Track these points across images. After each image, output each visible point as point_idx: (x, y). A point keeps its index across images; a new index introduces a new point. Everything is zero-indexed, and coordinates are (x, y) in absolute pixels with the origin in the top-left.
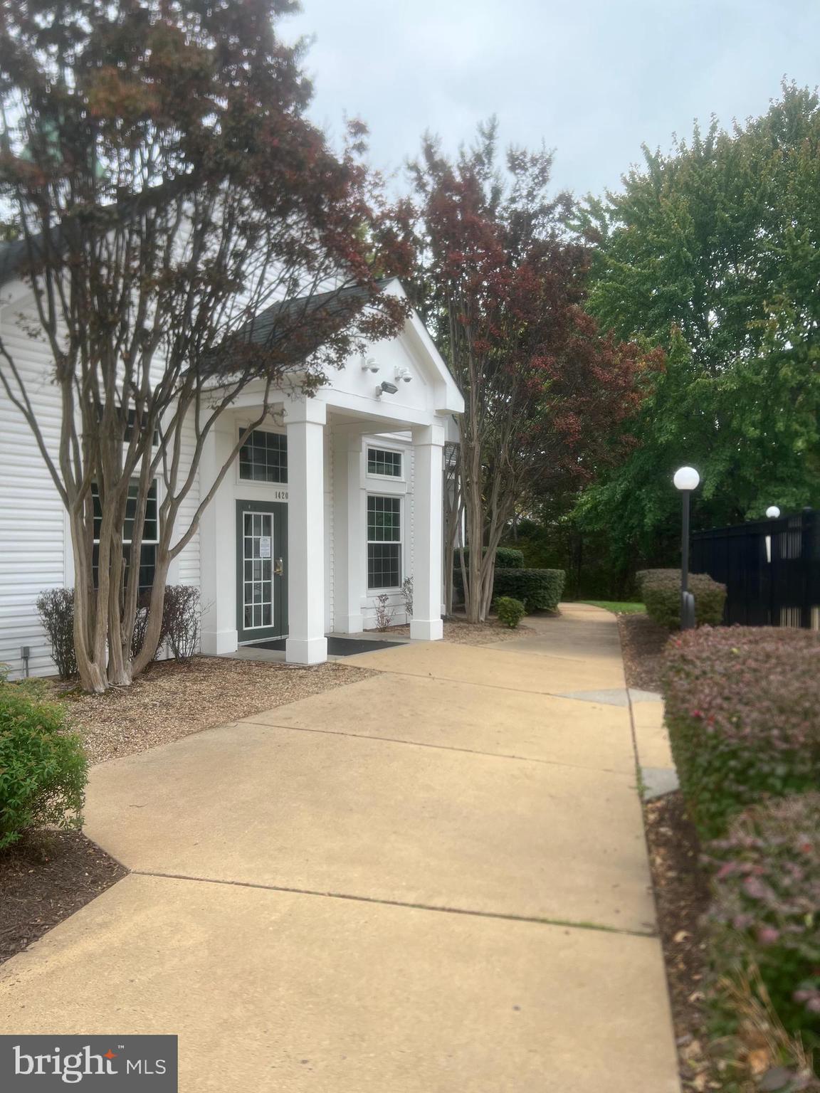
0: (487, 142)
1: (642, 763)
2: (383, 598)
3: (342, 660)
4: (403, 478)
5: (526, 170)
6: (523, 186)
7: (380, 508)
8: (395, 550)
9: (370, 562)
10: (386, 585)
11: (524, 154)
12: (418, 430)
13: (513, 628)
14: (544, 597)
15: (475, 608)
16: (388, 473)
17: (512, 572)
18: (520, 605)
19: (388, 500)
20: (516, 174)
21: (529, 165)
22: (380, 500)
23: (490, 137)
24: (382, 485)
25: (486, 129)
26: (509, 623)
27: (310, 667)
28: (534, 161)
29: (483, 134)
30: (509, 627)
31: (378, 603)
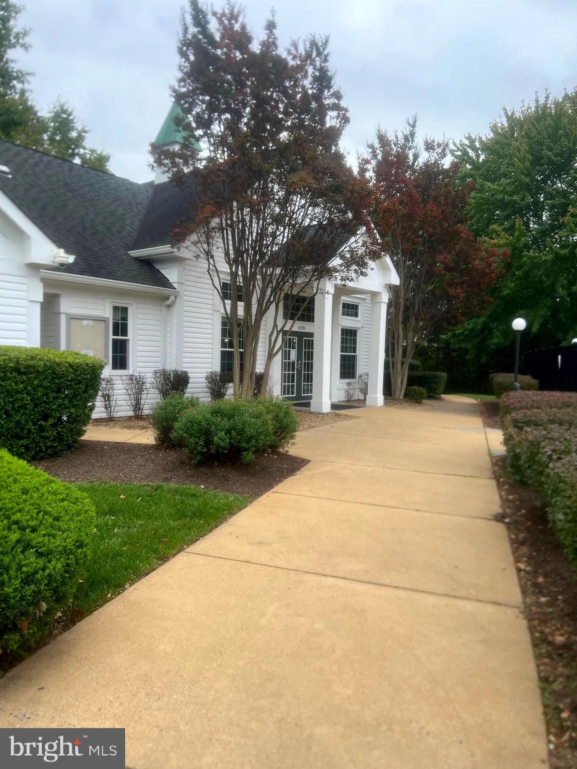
0: (411, 129)
1: (490, 448)
2: (349, 384)
3: (337, 412)
4: (359, 318)
5: (435, 150)
6: (432, 158)
7: (347, 335)
8: (354, 358)
9: (341, 364)
10: (349, 377)
11: (433, 141)
12: (374, 295)
13: (419, 403)
14: (435, 389)
15: (398, 392)
16: (352, 315)
17: (416, 373)
18: (424, 390)
19: (351, 331)
20: (429, 152)
21: (436, 147)
22: (347, 330)
23: (413, 126)
24: (348, 322)
25: (411, 122)
26: (417, 400)
27: (324, 414)
28: (439, 145)
29: (409, 124)
30: (417, 402)
31: (346, 387)
